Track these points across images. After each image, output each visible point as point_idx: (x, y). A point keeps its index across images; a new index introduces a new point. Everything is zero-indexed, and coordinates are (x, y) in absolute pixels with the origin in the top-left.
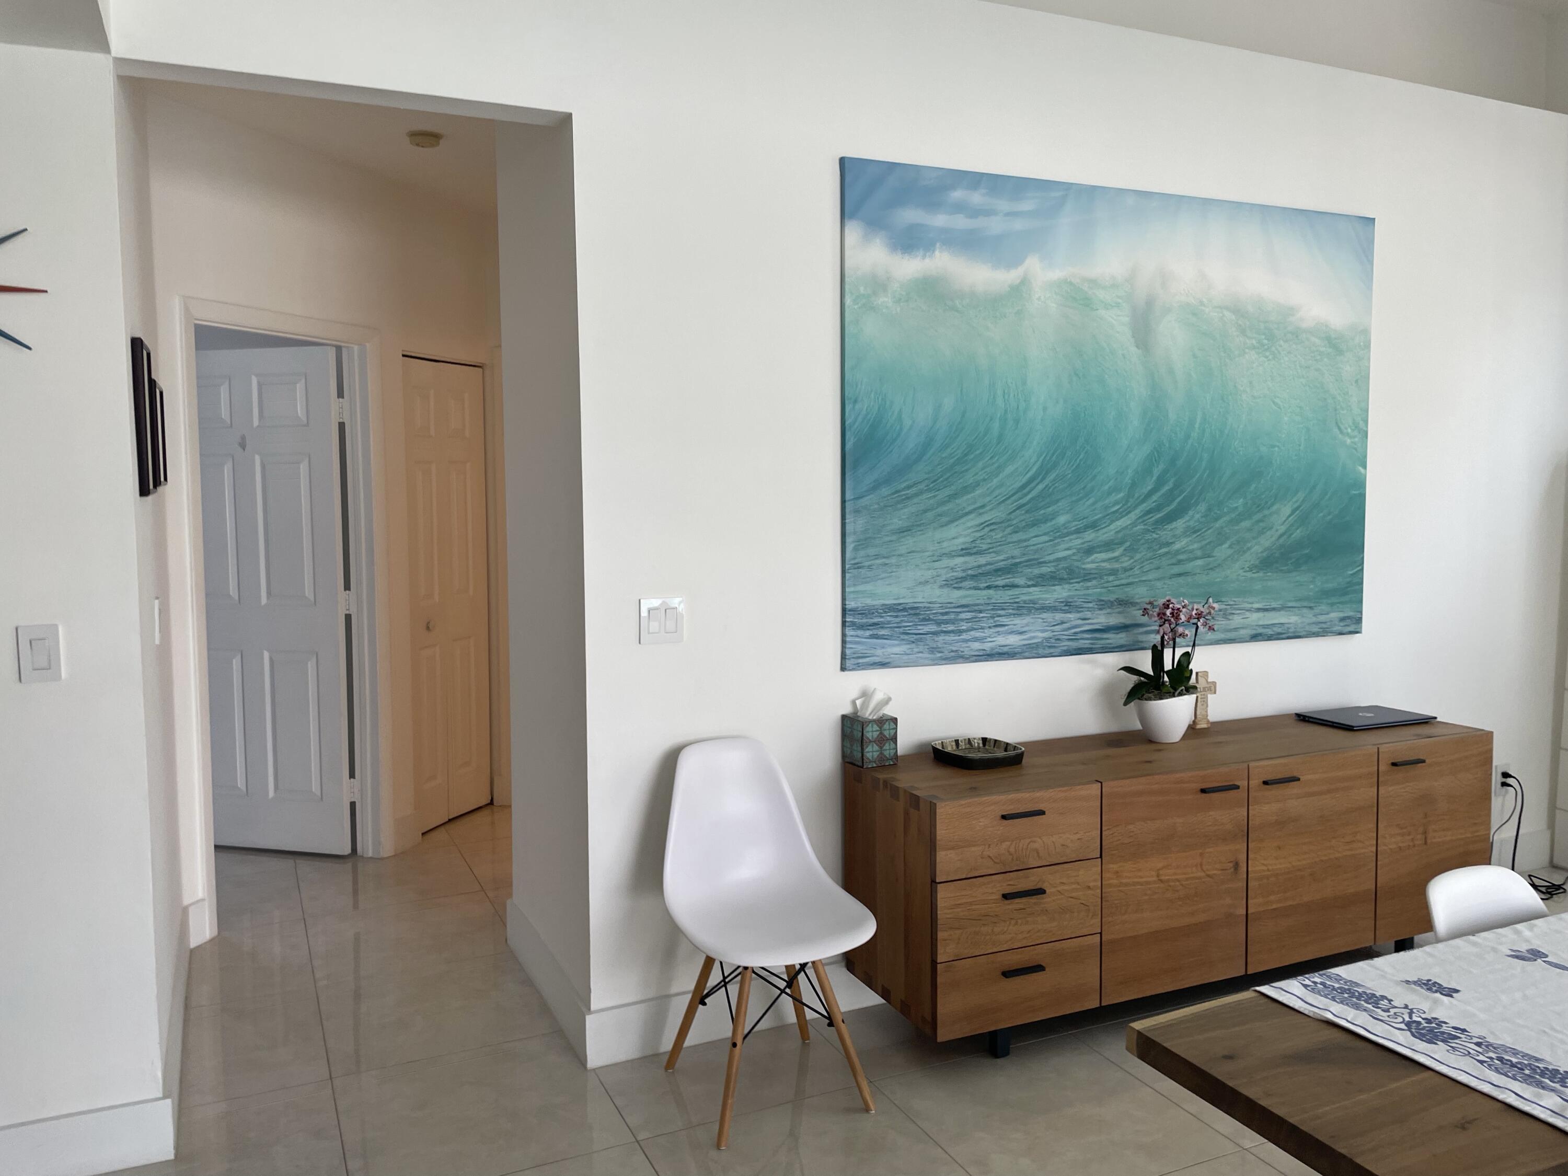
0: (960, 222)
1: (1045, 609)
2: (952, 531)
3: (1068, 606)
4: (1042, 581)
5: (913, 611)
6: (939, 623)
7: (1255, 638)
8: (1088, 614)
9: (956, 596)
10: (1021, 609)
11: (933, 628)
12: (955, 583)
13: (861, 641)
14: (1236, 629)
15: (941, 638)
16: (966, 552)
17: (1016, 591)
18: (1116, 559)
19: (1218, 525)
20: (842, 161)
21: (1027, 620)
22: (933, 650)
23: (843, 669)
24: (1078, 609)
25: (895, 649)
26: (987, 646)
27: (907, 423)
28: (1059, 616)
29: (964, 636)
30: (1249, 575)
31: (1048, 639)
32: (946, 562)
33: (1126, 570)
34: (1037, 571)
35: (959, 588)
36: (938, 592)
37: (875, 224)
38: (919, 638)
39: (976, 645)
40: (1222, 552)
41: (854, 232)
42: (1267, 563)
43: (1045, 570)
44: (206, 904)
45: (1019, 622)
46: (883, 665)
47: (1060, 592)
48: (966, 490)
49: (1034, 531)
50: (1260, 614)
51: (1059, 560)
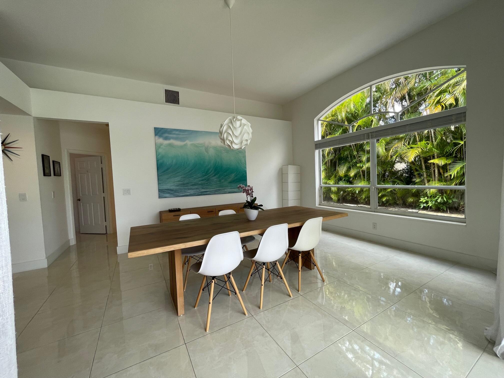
0: (175, 136)
1: (193, 189)
2: (176, 178)
3: (197, 189)
4: (192, 185)
5: (171, 190)
6: (175, 191)
7: (229, 193)
8: (200, 190)
9: (178, 187)
10: (189, 189)
11: (174, 192)
12: (177, 186)
13: (162, 194)
14: (226, 192)
15: (175, 193)
16: (179, 181)
17: (188, 187)
18: (204, 182)
19: (222, 177)
20: (154, 128)
21: (190, 191)
22: (174, 195)
23: (159, 198)
24: (199, 189)
25: (167, 195)
26: (183, 194)
27: (167, 164)
28: (196, 190)
29: (179, 193)
30: (228, 184)
31: (194, 193)
32: (175, 183)
33: (206, 183)
34: (191, 184)
35: (178, 186)
36: (175, 187)
37: (160, 136)
38: (171, 194)
39: (182, 194)
40: (223, 181)
41: (157, 137)
42: (230, 182)
43: (193, 184)
44: (73, 239)
45: (189, 191)
46: (166, 197)
47: (196, 187)
48: (178, 173)
49: (191, 178)
50: (230, 189)
51: (195, 182)
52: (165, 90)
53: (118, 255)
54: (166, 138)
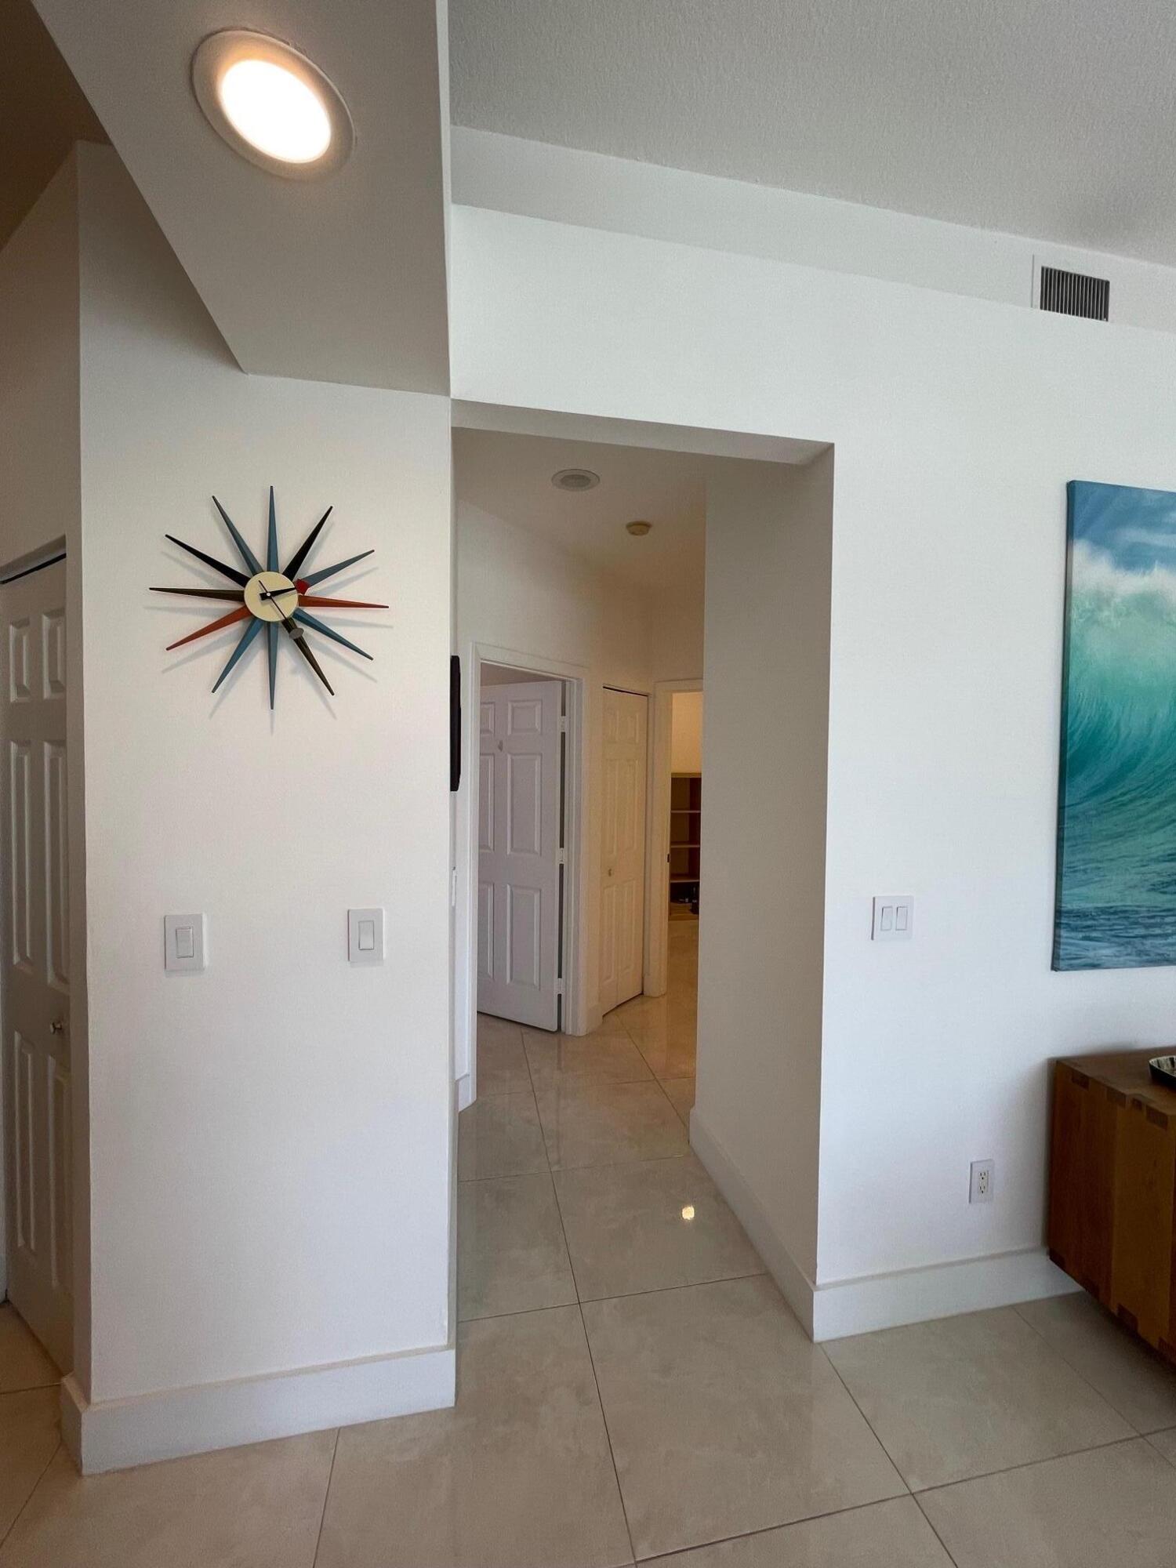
20: (1069, 484)
23: (1054, 969)
44: (469, 1078)
52: (1043, 269)
53: (820, 1344)
54: (1132, 559)
